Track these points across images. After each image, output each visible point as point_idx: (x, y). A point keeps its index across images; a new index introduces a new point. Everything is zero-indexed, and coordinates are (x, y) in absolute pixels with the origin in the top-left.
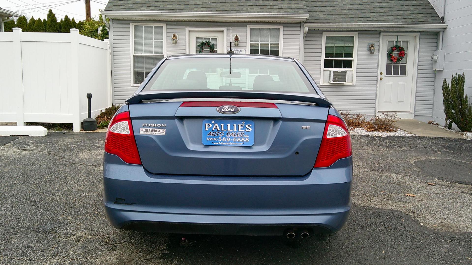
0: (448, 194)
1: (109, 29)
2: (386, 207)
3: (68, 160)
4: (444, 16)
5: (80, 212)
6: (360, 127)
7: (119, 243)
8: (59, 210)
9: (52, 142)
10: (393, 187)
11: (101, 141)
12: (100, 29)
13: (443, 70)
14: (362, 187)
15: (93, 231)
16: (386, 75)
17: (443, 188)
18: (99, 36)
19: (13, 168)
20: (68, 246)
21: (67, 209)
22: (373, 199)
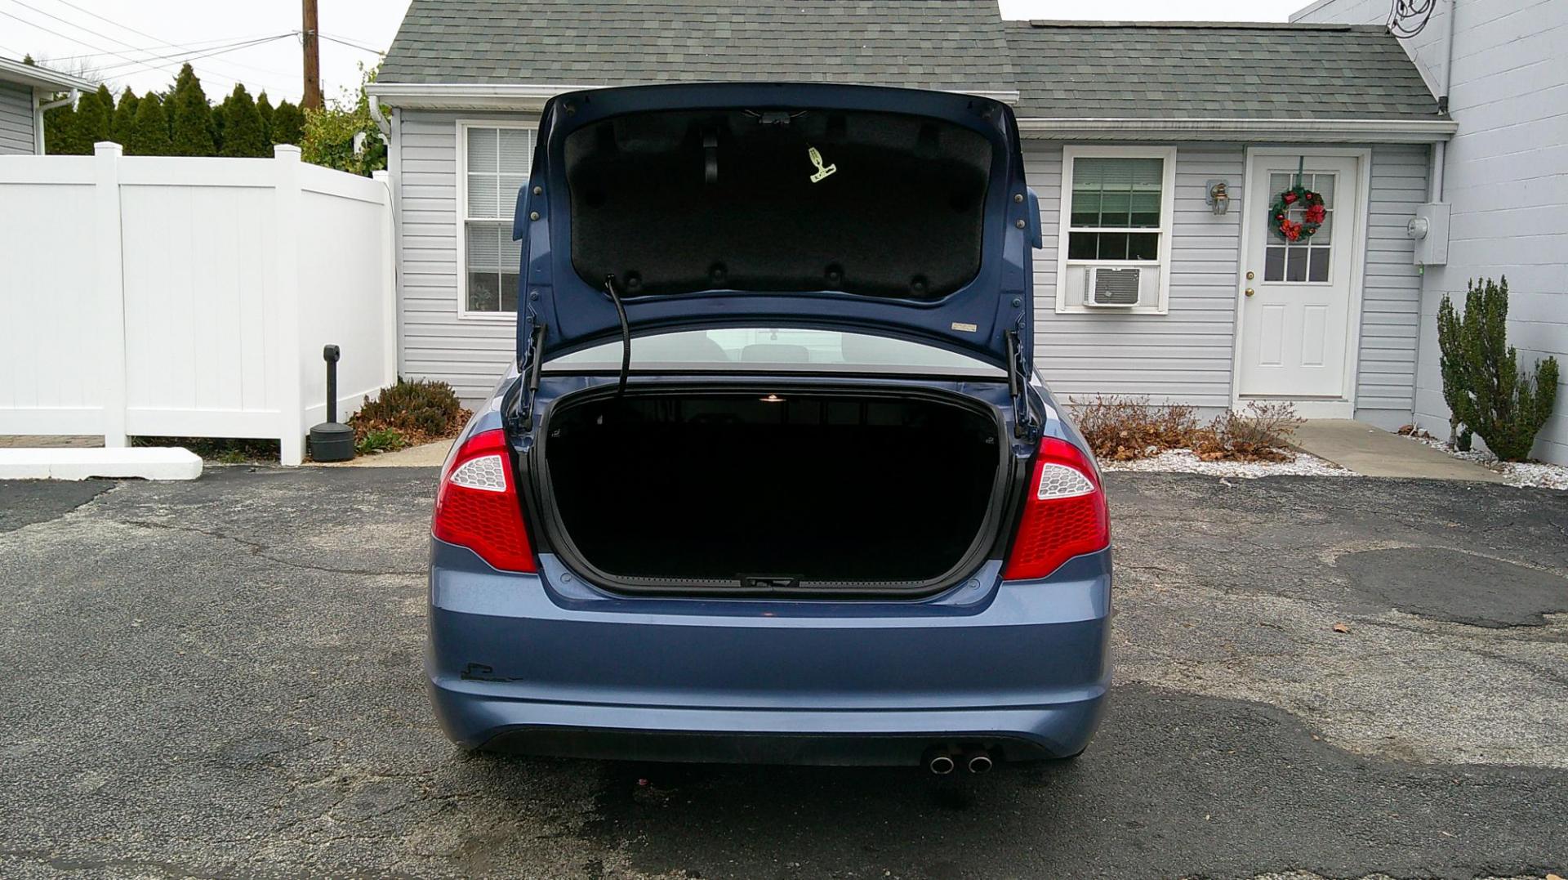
0: (1422, 656)
1: (389, 139)
2: (1232, 694)
3: (281, 556)
4: (1448, 94)
5: (339, 711)
6: (1181, 445)
7: (460, 795)
8: (277, 704)
9: (221, 500)
10: (1259, 633)
11: (371, 493)
12: (360, 139)
13: (1444, 265)
14: (1167, 636)
15: (384, 762)
16: (1266, 280)
17: (1410, 639)
18: (358, 161)
19: (118, 582)
20: (319, 802)
21: (301, 701)
22: (1196, 669)
